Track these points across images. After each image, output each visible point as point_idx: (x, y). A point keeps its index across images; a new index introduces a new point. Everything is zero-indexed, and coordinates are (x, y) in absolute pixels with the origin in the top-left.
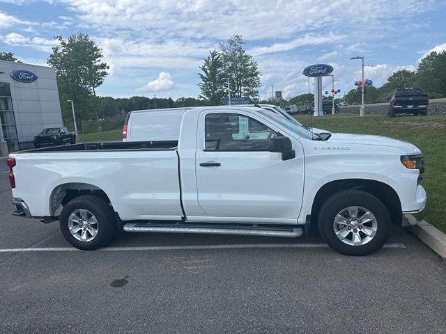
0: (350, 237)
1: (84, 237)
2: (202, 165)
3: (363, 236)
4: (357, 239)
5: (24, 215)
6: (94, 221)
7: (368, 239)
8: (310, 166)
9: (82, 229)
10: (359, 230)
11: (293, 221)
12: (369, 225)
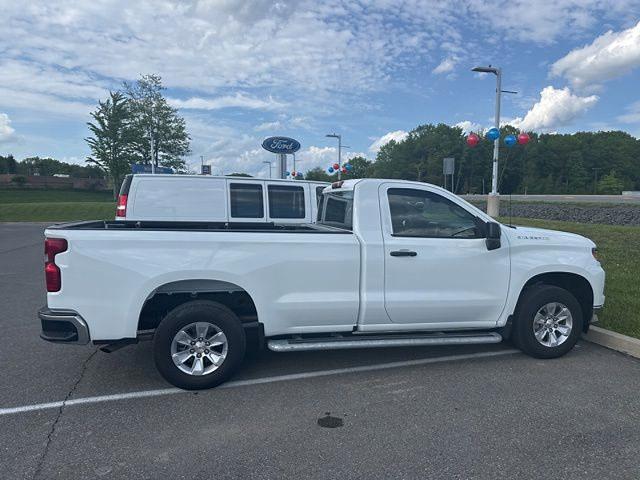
0: (546, 339)
1: (198, 367)
2: (393, 254)
3: (558, 334)
4: (553, 339)
5: (76, 339)
6: (220, 338)
7: (563, 339)
8: (515, 258)
9: (195, 354)
10: (554, 329)
11: (491, 323)
12: (562, 323)
